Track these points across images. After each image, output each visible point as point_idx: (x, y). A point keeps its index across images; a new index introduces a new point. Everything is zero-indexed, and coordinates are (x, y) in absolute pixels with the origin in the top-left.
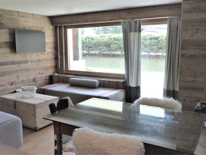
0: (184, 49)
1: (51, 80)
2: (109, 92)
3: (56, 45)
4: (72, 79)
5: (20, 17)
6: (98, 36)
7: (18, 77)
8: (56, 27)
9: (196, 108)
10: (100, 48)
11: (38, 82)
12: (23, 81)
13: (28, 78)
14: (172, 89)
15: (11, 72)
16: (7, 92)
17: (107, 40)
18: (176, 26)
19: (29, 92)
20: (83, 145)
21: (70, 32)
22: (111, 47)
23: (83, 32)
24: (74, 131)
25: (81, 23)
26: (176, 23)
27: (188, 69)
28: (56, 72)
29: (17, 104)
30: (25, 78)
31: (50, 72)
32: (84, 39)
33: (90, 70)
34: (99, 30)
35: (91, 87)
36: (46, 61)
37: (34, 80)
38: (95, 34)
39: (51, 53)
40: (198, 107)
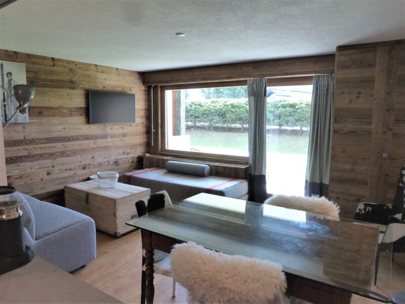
0: (339, 122)
1: (140, 163)
2: (223, 184)
3: (149, 113)
4: (170, 163)
5: (99, 72)
6: (209, 101)
7: (93, 158)
8: (149, 87)
9: (358, 211)
10: (210, 118)
11: (122, 166)
12: (100, 164)
13: (108, 159)
14: (318, 181)
15: (83, 151)
16: (77, 179)
17: (221, 107)
18: (326, 88)
19: (109, 180)
20: (187, 272)
21: (169, 94)
22: (226, 117)
23: (187, 96)
24: (173, 248)
25: (186, 82)
26: (326, 83)
27: (344, 152)
28: (147, 152)
29: (90, 197)
30: (104, 160)
31: (139, 152)
32: (189, 106)
33: (197, 150)
34: (210, 93)
35: (198, 174)
36: (133, 135)
37: (116, 163)
38: (204, 98)
39: (141, 125)
40: (359, 210)
